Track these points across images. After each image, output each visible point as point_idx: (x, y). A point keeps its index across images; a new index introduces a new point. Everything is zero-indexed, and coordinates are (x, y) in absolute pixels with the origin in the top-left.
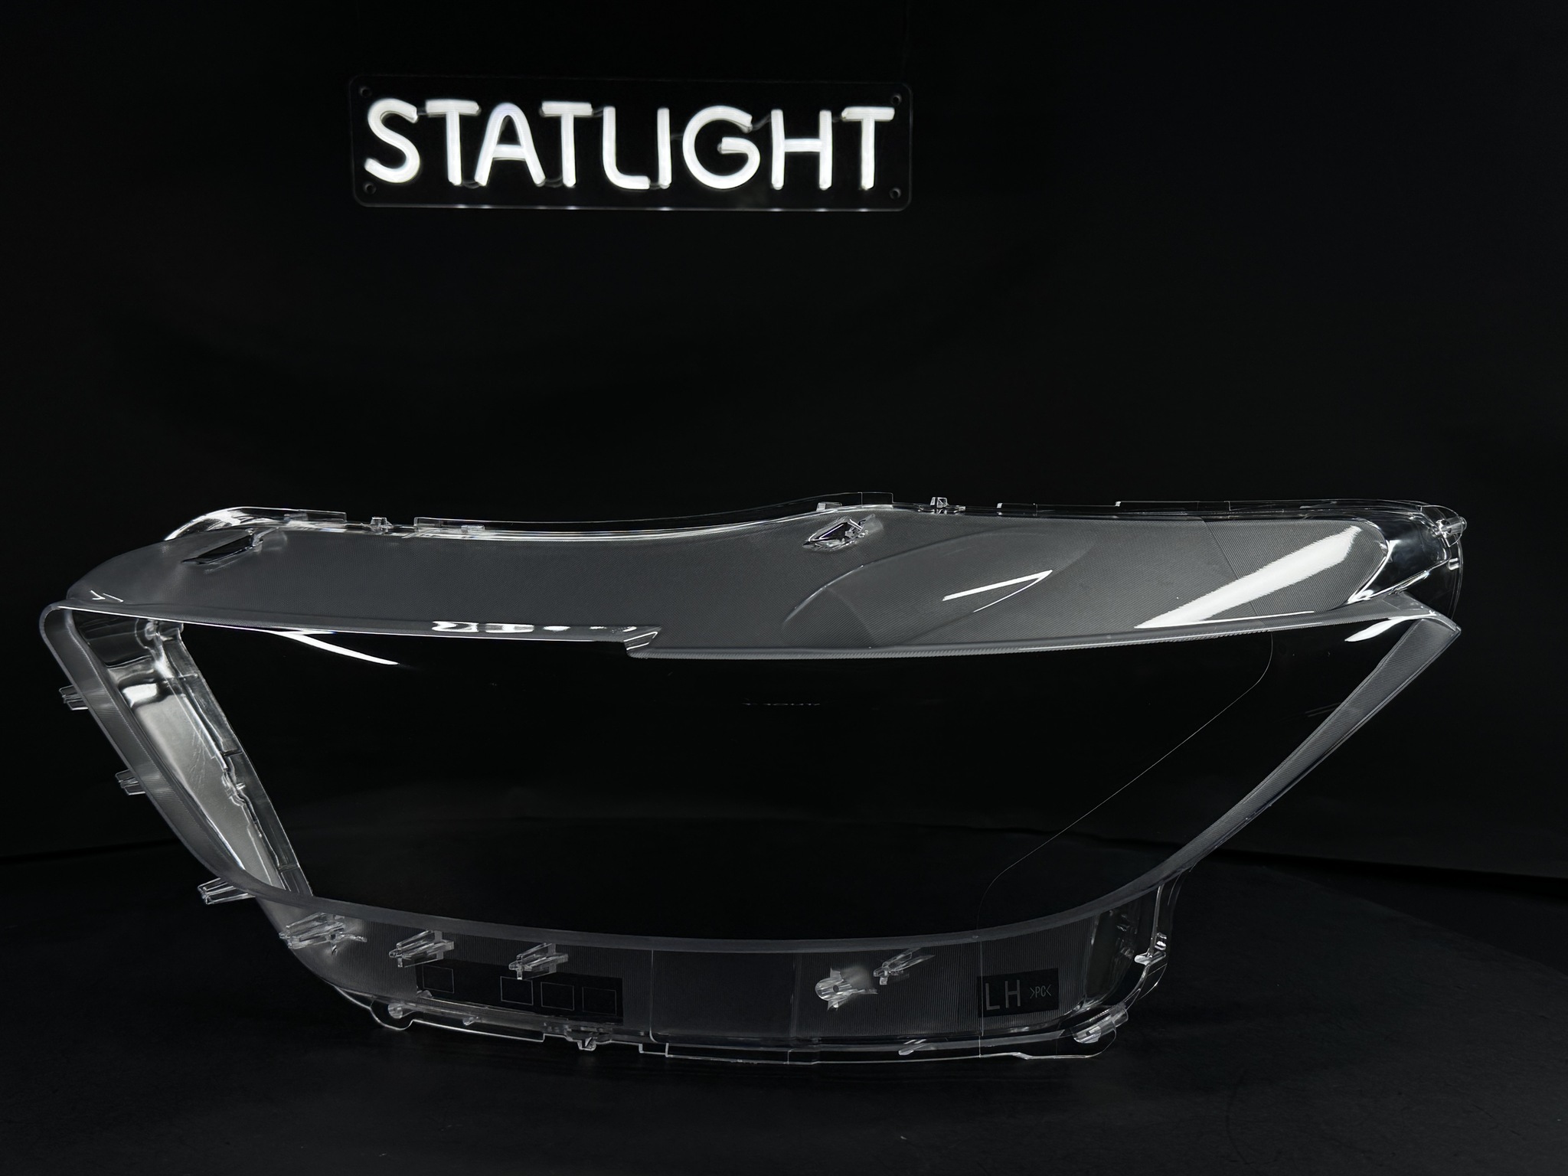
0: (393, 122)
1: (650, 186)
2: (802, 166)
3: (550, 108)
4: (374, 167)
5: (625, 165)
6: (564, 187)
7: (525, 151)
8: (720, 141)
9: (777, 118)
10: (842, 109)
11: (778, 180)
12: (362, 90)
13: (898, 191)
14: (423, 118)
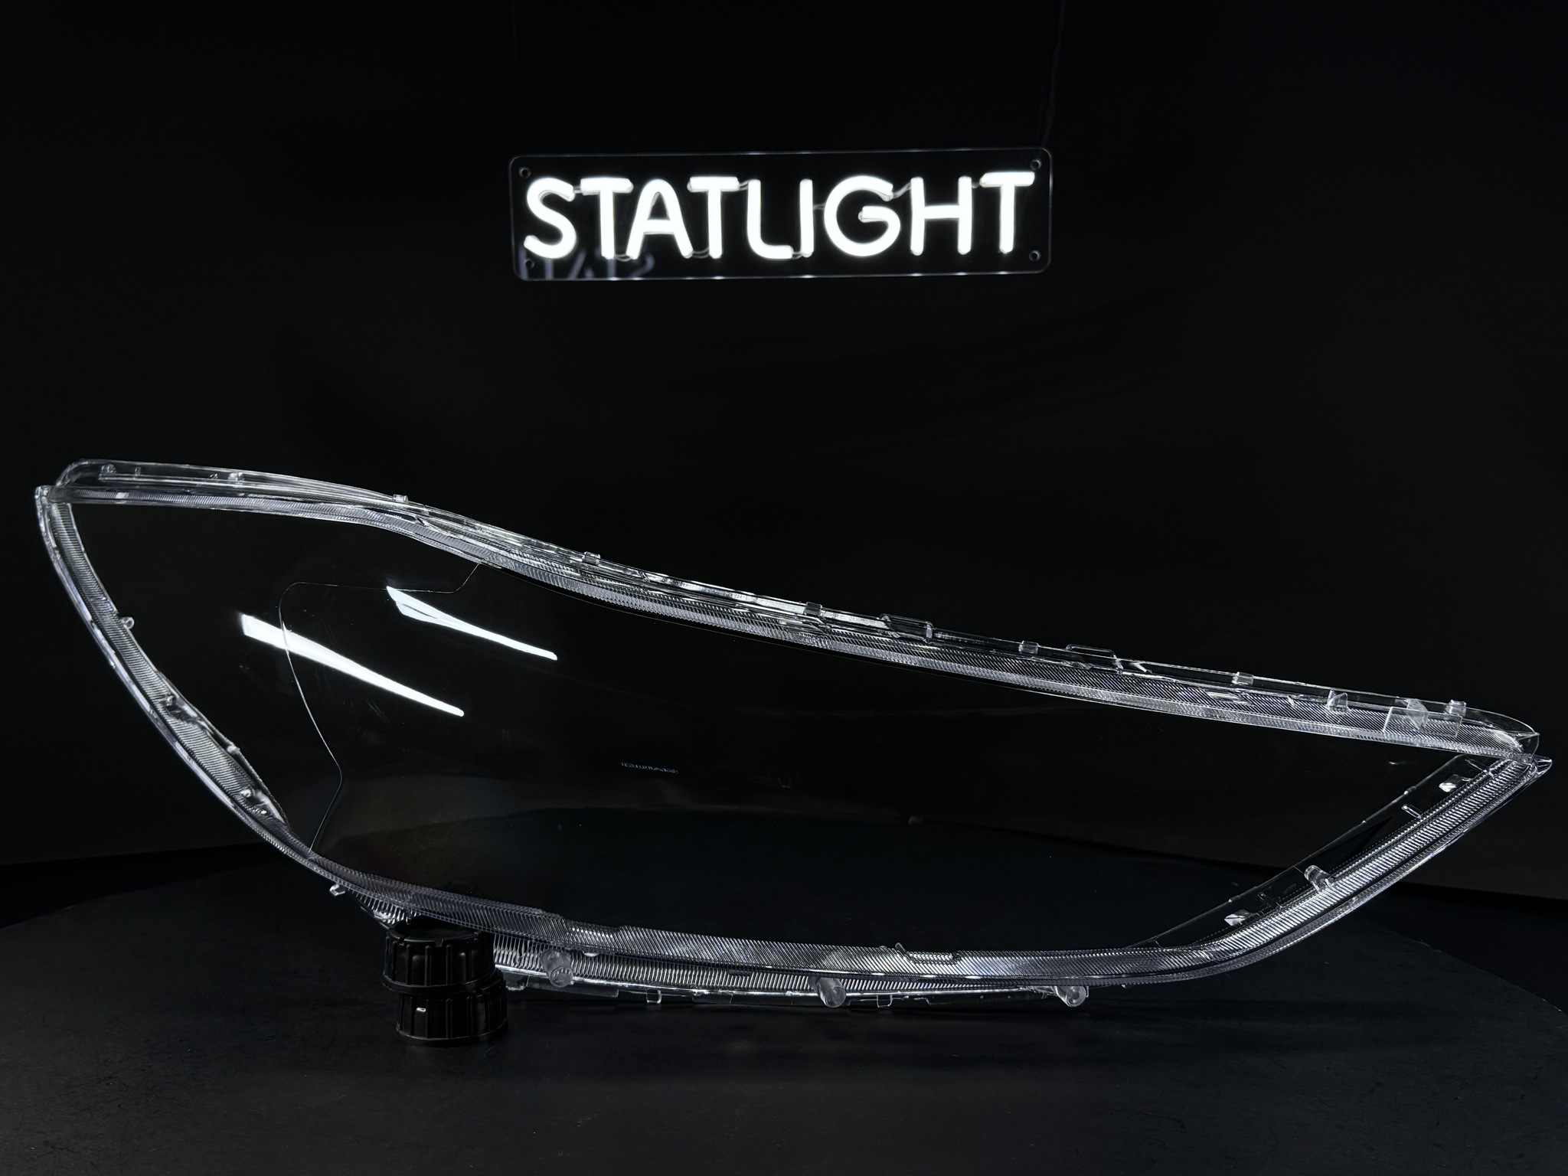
0: (552, 201)
1: (794, 256)
2: (941, 233)
3: (697, 184)
4: (532, 244)
5: (770, 236)
6: (710, 258)
7: (675, 226)
8: (860, 210)
9: (917, 186)
10: (981, 175)
11: (917, 246)
12: (522, 170)
13: (1037, 253)
14: (579, 196)
